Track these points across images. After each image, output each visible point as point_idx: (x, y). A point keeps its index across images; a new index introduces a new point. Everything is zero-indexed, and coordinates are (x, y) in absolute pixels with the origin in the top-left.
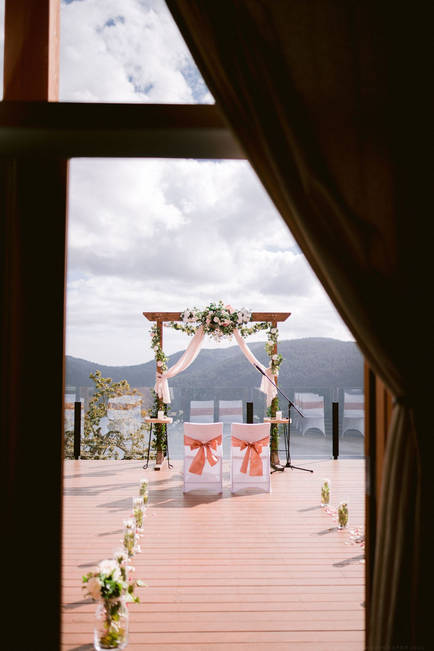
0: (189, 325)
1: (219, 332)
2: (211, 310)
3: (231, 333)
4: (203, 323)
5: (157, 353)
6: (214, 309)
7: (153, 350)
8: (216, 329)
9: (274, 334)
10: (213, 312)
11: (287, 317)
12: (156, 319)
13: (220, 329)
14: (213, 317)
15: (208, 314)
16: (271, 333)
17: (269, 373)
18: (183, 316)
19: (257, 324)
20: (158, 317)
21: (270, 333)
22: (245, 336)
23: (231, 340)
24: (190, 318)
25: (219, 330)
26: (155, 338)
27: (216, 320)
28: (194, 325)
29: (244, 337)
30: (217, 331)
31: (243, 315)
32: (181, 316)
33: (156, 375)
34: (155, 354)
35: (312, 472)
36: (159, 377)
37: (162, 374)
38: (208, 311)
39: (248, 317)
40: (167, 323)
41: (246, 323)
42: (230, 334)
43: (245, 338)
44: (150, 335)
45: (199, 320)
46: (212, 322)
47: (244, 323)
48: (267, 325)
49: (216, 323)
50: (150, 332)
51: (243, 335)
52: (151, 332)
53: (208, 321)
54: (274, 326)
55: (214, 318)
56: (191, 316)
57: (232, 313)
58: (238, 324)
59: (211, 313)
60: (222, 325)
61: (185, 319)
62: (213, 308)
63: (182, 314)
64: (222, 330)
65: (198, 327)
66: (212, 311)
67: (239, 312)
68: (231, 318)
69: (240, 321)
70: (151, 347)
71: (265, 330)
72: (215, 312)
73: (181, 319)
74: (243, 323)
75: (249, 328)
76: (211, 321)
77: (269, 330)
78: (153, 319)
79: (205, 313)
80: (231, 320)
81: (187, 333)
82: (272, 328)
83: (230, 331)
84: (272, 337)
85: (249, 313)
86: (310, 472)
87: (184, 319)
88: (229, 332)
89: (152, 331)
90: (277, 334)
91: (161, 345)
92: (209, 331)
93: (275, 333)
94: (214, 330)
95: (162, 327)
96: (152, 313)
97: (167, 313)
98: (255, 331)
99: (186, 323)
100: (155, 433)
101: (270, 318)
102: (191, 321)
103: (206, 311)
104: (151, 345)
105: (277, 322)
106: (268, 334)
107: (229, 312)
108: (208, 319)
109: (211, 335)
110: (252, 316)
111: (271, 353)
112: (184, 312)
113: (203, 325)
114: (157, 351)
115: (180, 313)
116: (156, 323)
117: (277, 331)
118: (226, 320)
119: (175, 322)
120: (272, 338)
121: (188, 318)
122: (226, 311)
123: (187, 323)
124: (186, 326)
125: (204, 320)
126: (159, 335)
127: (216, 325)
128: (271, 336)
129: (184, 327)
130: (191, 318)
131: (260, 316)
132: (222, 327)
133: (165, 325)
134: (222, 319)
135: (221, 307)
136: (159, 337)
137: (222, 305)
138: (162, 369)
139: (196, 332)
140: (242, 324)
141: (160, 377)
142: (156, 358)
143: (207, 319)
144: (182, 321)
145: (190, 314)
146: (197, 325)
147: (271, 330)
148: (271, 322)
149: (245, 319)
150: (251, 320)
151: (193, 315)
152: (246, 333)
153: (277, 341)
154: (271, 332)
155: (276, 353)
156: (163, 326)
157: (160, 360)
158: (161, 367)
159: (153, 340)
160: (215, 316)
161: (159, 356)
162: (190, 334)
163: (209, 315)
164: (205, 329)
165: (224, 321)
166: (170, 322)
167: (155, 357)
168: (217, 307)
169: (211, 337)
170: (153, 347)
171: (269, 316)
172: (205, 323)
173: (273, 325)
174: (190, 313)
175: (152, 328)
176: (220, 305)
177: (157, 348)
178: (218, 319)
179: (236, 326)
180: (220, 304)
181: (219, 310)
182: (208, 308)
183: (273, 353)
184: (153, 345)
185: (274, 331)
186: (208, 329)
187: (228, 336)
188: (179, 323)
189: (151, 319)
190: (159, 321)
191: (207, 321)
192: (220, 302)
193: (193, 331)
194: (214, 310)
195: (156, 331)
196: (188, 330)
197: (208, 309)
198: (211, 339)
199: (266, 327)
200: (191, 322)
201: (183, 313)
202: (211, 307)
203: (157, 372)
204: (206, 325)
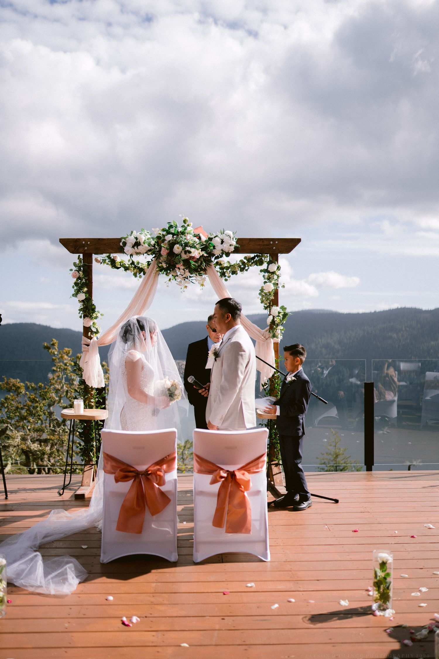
0: (136, 259)
1: (182, 271)
2: (168, 233)
3: (202, 272)
4: (157, 255)
5: (83, 305)
6: (173, 232)
7: (76, 300)
8: (177, 266)
9: (273, 273)
10: (173, 237)
11: (295, 246)
12: (81, 250)
13: (184, 265)
14: (172, 245)
15: (164, 240)
16: (269, 272)
17: (265, 337)
18: (125, 244)
19: (245, 258)
20: (84, 246)
21: (266, 271)
22: (227, 278)
23: (202, 285)
24: (135, 247)
25: (182, 267)
26: (80, 281)
27: (177, 249)
28: (143, 260)
29: (224, 278)
30: (179, 268)
31: (222, 242)
32: (121, 244)
33: (83, 342)
34: (80, 306)
35: (337, 501)
36: (86, 345)
37: (91, 338)
38: (164, 236)
39: (230, 245)
40: (100, 257)
41: (228, 255)
42: (200, 275)
43: (226, 280)
44: (71, 274)
45: (150, 250)
46: (171, 253)
47: (224, 255)
48: (261, 259)
49: (177, 255)
50: (71, 270)
51: (223, 274)
52: (73, 271)
53: (164, 252)
54: (274, 259)
55: (173, 247)
56: (137, 244)
57: (204, 238)
58: (215, 257)
59: (169, 237)
60: (187, 258)
61: (128, 248)
62: (172, 230)
63: (123, 240)
64: (188, 267)
65: (150, 263)
66: (171, 236)
67: (215, 237)
68: (201, 247)
69: (217, 252)
70: (73, 295)
71: (259, 266)
72: (175, 236)
73: (121, 250)
74: (222, 253)
75: (232, 263)
76: (169, 251)
77: (265, 266)
78: (75, 249)
79: (159, 238)
80: (202, 251)
81: (133, 272)
82: (269, 263)
83: (202, 269)
84: (270, 278)
85: (233, 239)
86: (334, 502)
87: (126, 249)
88: (199, 270)
89: (74, 268)
90: (277, 273)
91: (90, 293)
92: (166, 270)
93: (275, 271)
94: (175, 267)
95: (91, 262)
96: (74, 239)
97: (99, 239)
98: (242, 270)
99: (129, 255)
100: (81, 435)
101: (267, 246)
102: (138, 251)
103: (161, 236)
104: (73, 291)
105: (279, 254)
106: (263, 273)
107: (200, 238)
108: (164, 247)
109: (171, 275)
110: (237, 243)
111: (268, 304)
112: (127, 237)
113: (156, 260)
114: (83, 301)
115: (120, 240)
116: (81, 256)
117: (279, 268)
118: (192, 250)
119: (112, 255)
120: (270, 280)
121: (133, 247)
122: (195, 236)
123: (131, 255)
124: (131, 262)
125: (158, 251)
126: (85, 276)
127: (177, 257)
128: (269, 276)
129: (127, 263)
130: (137, 247)
131: (250, 243)
132: (187, 263)
133: (97, 260)
134: (188, 248)
135: (185, 229)
136: (86, 278)
137: (188, 225)
138: (92, 332)
139: (147, 271)
140: (221, 257)
141: (88, 345)
142: (81, 312)
143: (163, 249)
144: (124, 252)
145: (135, 240)
146: (146, 258)
147: (268, 267)
148: (268, 255)
149: (226, 247)
150: (237, 251)
151: (140, 243)
152: (228, 273)
153: (278, 284)
154: (269, 269)
155: (277, 305)
156: (94, 261)
157: (87, 316)
158: (90, 328)
159: (76, 284)
160: (175, 244)
161: (86, 310)
162: (138, 275)
163: (166, 242)
164: (160, 265)
165: (190, 252)
166: (105, 255)
167: (80, 310)
168: (180, 229)
169: (170, 280)
170: (75, 295)
171: (265, 243)
172: (161, 255)
173: (272, 258)
174: (136, 238)
175: (75, 264)
176: (182, 226)
177: (82, 296)
178: (181, 248)
179: (212, 261)
180: (184, 224)
181: (183, 233)
182: (164, 230)
183: (271, 304)
184: (76, 291)
185: (273, 268)
186: (164, 266)
187: (199, 278)
188: (119, 258)
189: (73, 249)
190: (86, 252)
191: (162, 252)
192: (185, 221)
193: (141, 270)
194: (173, 234)
195: (82, 268)
196: (134, 269)
197: (165, 233)
198: (170, 282)
199: (261, 263)
200: (138, 254)
201: (125, 238)
202: (169, 228)
203: (83, 337)
204: (161, 258)
